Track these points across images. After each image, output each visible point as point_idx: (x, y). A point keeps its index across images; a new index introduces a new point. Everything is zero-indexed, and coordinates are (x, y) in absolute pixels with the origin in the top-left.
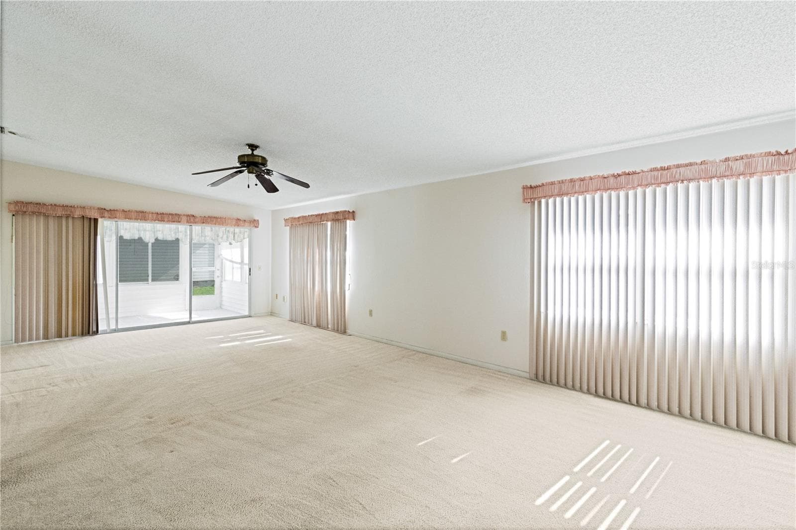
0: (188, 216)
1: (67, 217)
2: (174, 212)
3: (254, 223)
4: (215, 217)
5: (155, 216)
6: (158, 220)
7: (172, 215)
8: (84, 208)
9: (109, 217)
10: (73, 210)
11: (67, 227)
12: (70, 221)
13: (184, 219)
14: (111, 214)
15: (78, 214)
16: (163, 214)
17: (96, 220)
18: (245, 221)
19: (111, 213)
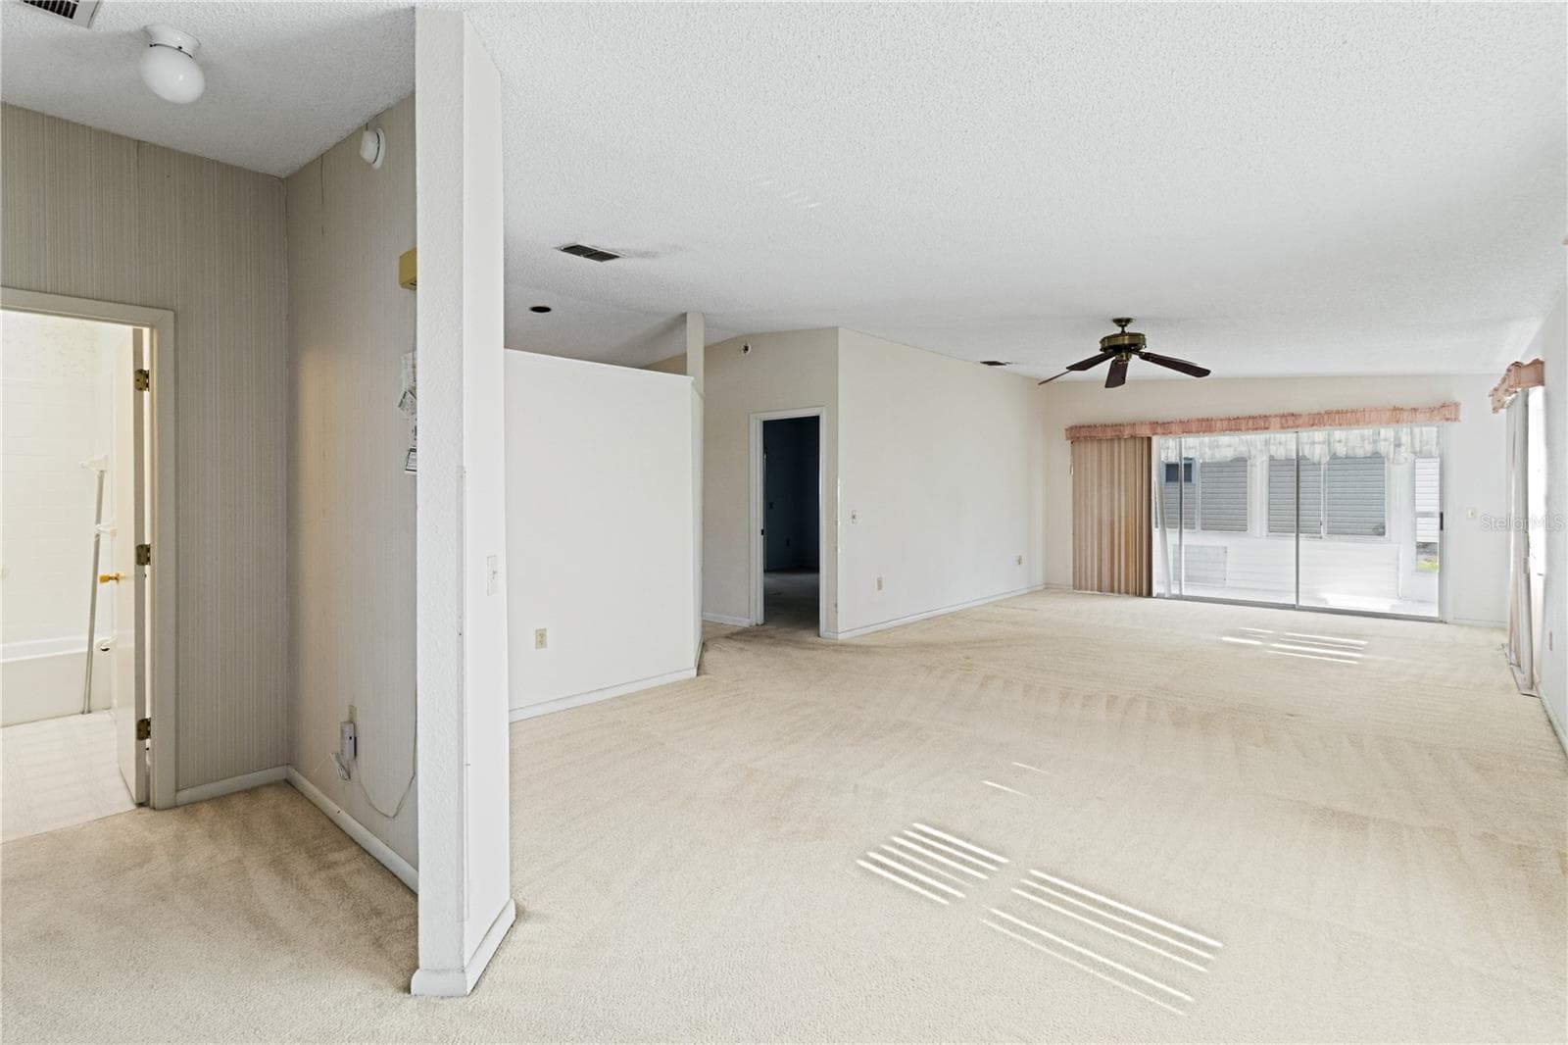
0: (1283, 416)
1: (1119, 439)
2: (1255, 412)
3: (1445, 411)
4: (1338, 412)
5: (1225, 423)
6: (1231, 430)
7: (1254, 418)
8: (1134, 424)
9: (1164, 434)
10: (1122, 428)
11: (1119, 453)
12: (1123, 443)
13: (1275, 422)
14: (1164, 429)
15: (1127, 433)
16: (1238, 418)
17: (1149, 439)
18: (1415, 410)
19: (1164, 427)
